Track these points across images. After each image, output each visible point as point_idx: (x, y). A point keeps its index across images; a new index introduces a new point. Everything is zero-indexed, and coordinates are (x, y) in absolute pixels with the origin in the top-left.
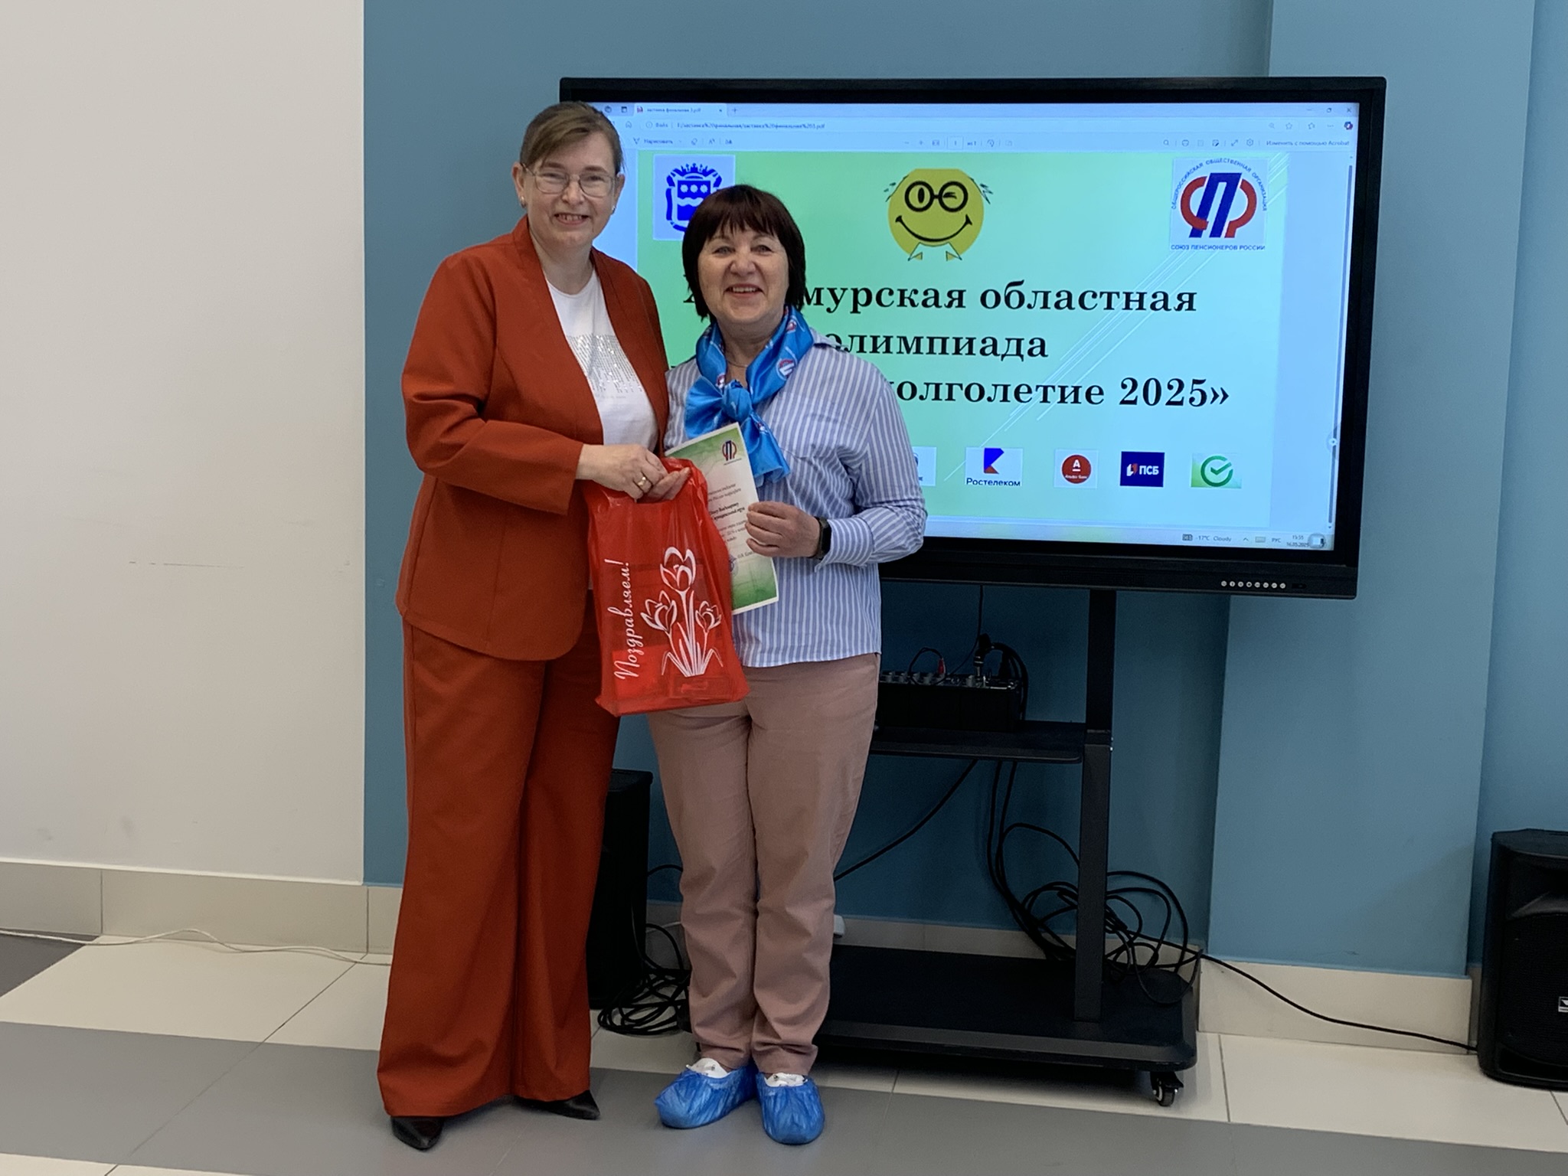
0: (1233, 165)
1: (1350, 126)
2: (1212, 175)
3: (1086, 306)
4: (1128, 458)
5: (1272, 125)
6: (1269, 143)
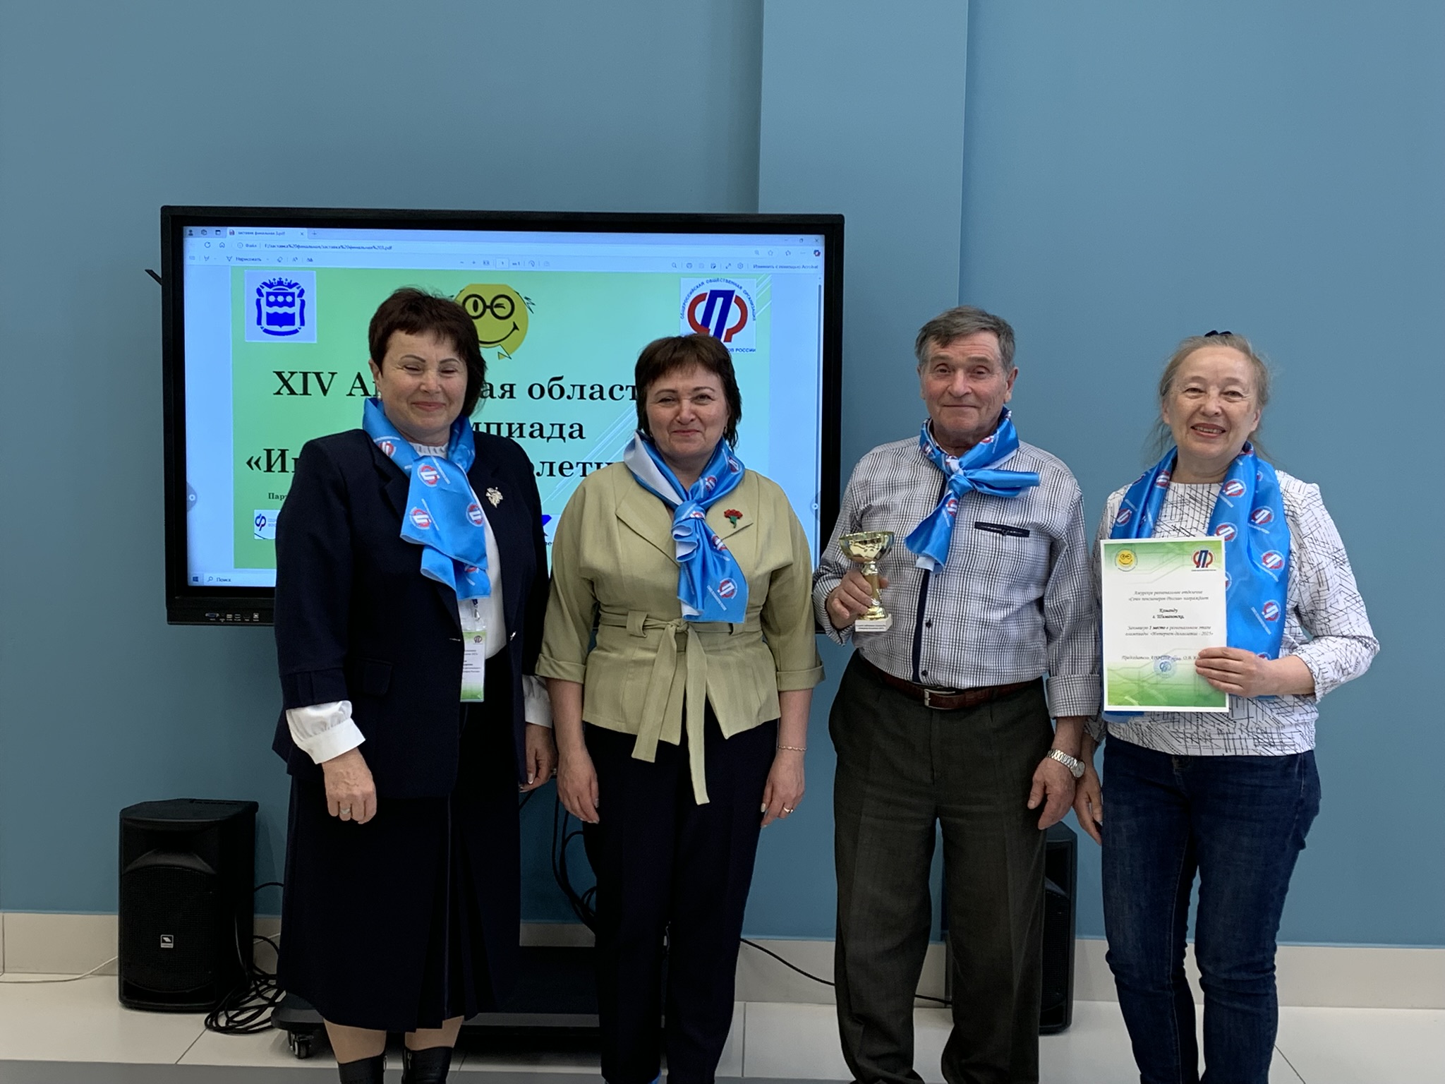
0: (728, 284)
1: (817, 253)
2: (712, 291)
3: (615, 397)
5: (757, 252)
6: (755, 266)
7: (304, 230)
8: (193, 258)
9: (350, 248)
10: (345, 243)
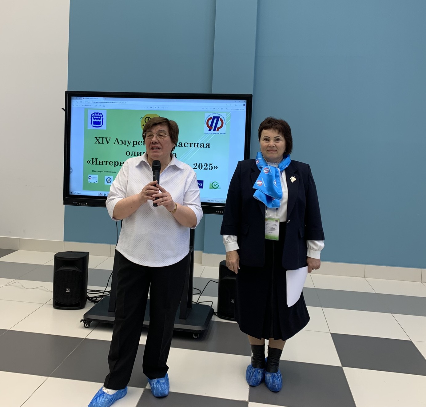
0: (218, 114)
1: (244, 105)
2: (213, 117)
3: (186, 146)
5: (227, 105)
6: (226, 109)
7: (103, 98)
9: (115, 103)
10: (113, 102)
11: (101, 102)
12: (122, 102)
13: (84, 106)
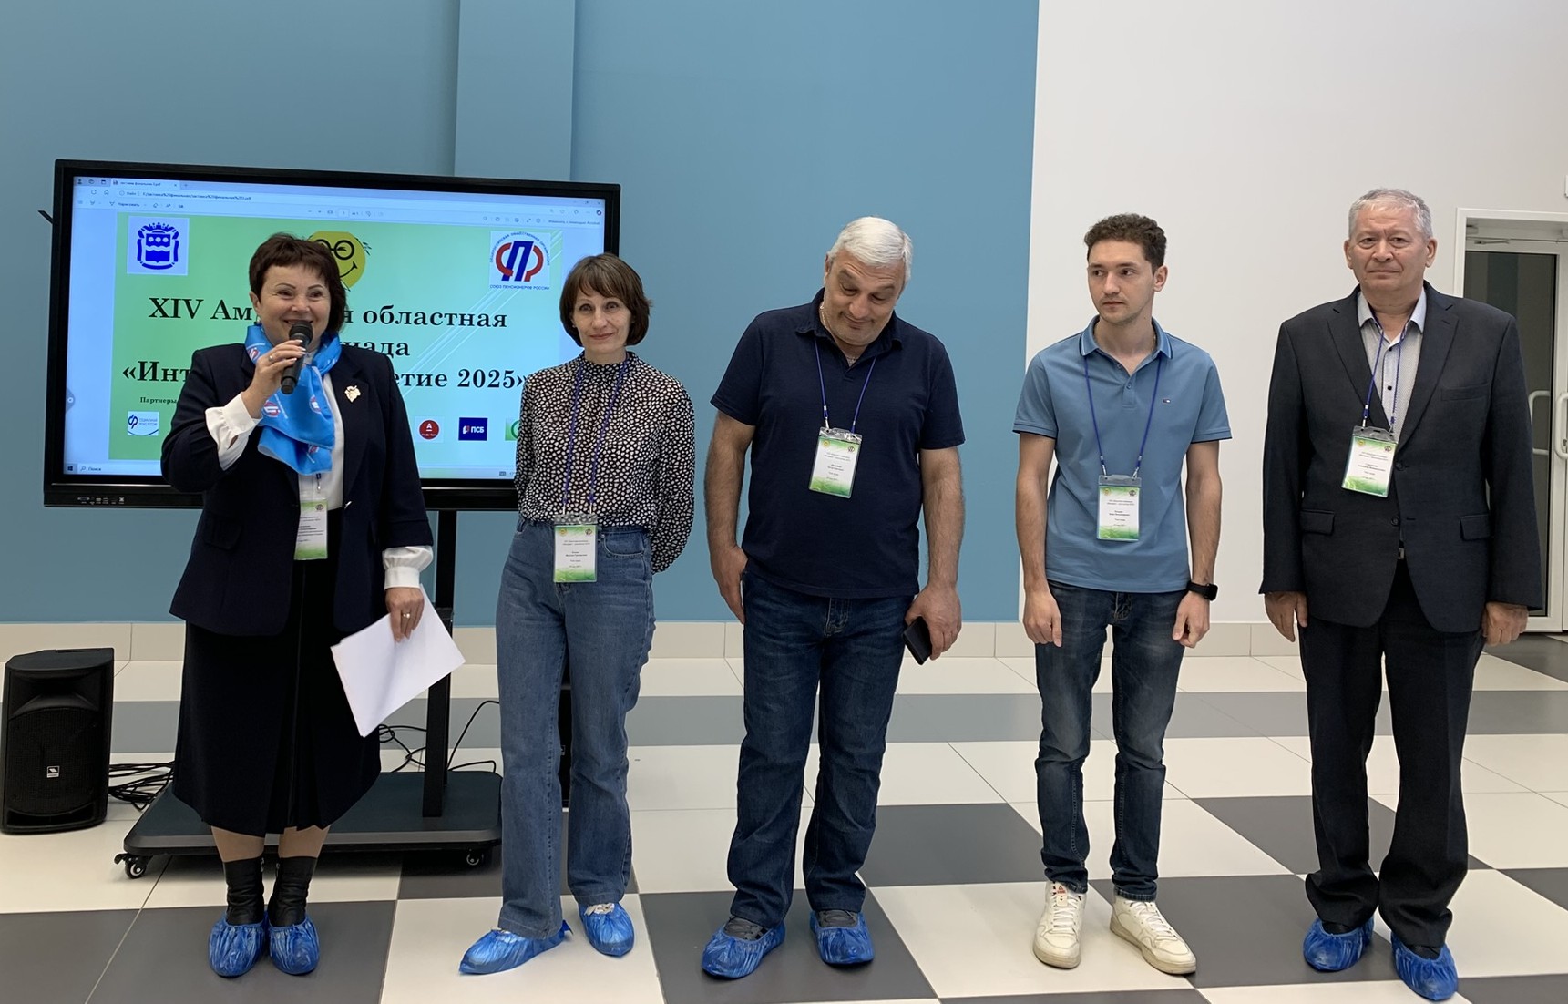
0: (528, 236)
1: (599, 213)
2: (515, 242)
3: (435, 322)
4: (464, 422)
5: (552, 211)
6: (550, 221)
7: (178, 182)
8: (81, 202)
9: (216, 197)
10: (211, 194)
11: (172, 196)
12: (238, 195)
13: (116, 206)
